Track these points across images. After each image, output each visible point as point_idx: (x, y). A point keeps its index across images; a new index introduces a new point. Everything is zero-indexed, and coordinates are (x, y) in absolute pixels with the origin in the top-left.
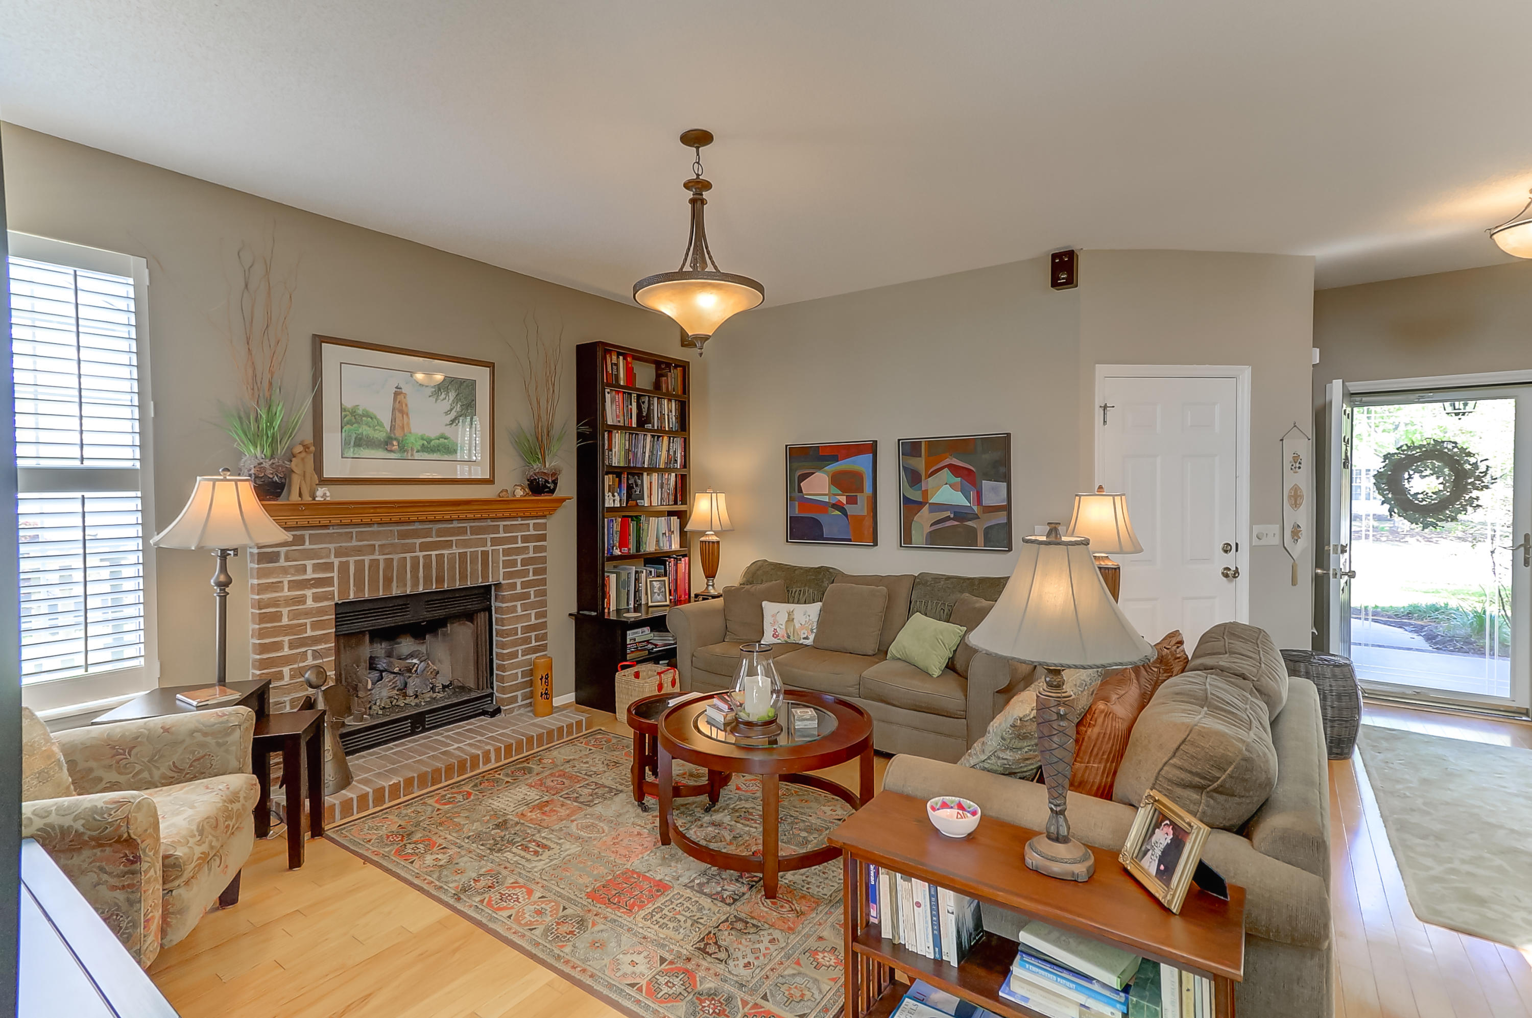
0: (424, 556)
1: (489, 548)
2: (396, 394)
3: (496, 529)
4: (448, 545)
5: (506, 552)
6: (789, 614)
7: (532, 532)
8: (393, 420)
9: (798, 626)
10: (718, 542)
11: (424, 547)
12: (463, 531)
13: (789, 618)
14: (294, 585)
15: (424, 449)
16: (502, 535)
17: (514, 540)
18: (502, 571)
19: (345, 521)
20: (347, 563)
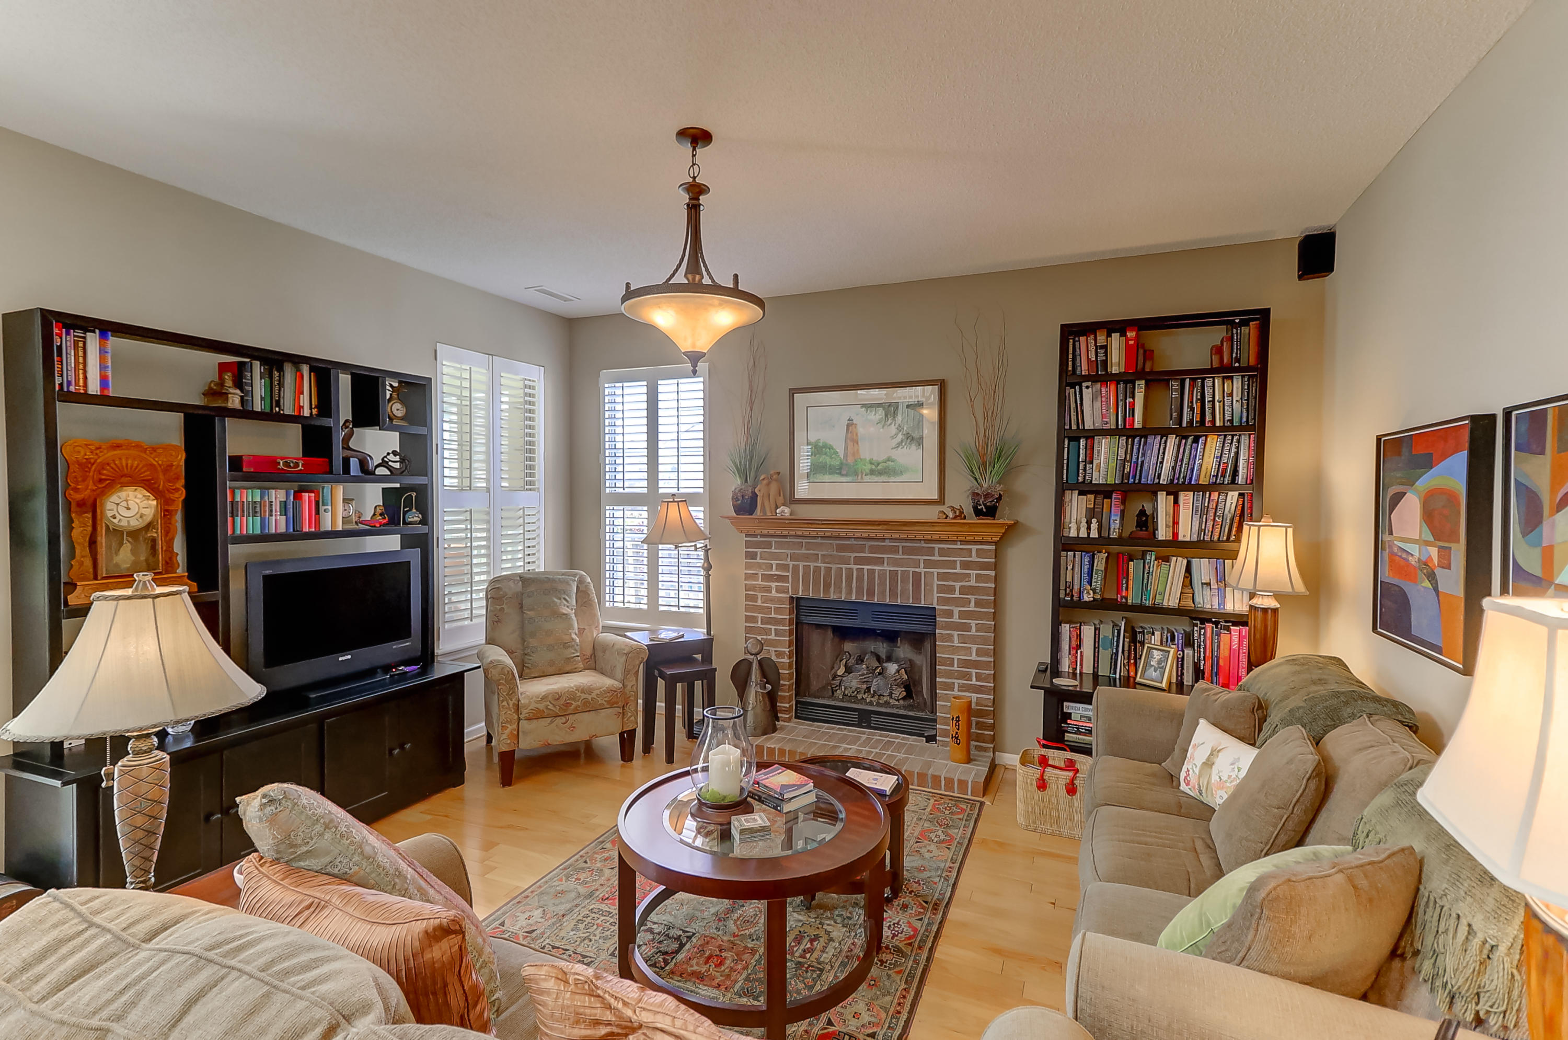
0: (857, 569)
1: (922, 570)
2: (848, 426)
3: (931, 552)
4: (880, 561)
5: (941, 577)
6: (1212, 754)
7: (974, 558)
8: (846, 448)
9: (1215, 778)
10: (1275, 611)
11: (858, 561)
12: (895, 550)
13: (1208, 759)
14: (766, 578)
15: (872, 472)
16: (937, 558)
17: (952, 565)
18: (936, 595)
19: (799, 533)
20: (798, 566)
